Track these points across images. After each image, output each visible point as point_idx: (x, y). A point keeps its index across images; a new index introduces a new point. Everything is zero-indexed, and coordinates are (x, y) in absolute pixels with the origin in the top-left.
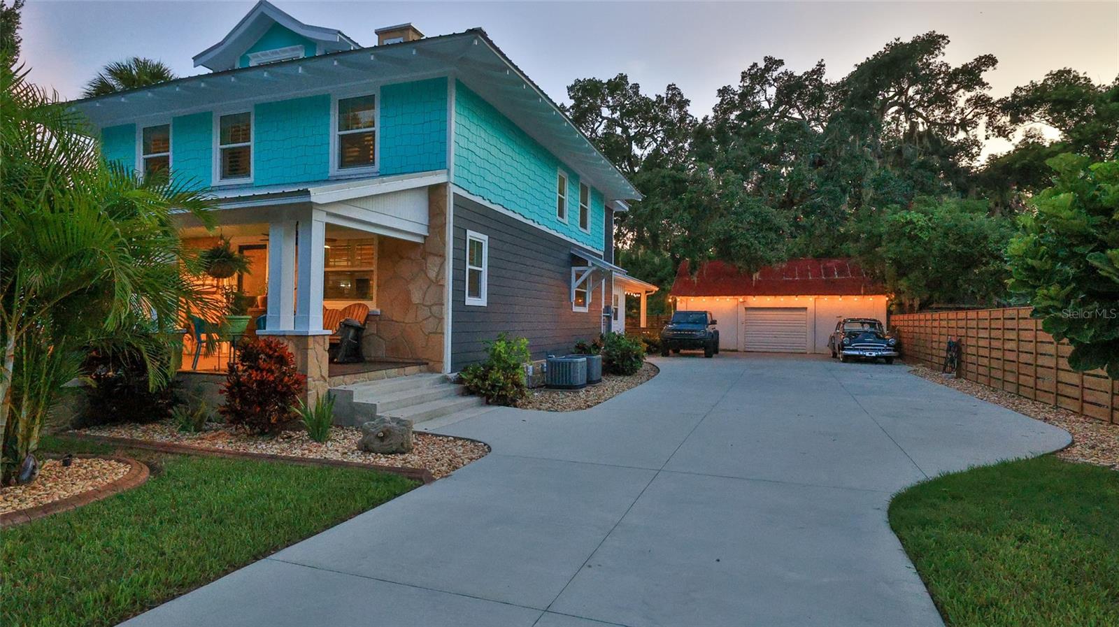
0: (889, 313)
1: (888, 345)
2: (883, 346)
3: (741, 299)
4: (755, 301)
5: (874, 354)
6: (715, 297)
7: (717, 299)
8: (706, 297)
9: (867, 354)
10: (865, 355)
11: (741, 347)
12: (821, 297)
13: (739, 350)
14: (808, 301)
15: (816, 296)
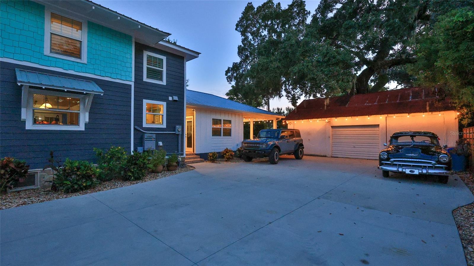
0: (461, 127)
1: (439, 162)
2: (430, 163)
3: (327, 120)
4: (338, 121)
5: (416, 172)
6: (310, 120)
7: (311, 121)
8: (304, 120)
9: (408, 171)
10: (405, 173)
11: (329, 154)
12: (390, 115)
13: (327, 155)
14: (380, 119)
15: (386, 115)
